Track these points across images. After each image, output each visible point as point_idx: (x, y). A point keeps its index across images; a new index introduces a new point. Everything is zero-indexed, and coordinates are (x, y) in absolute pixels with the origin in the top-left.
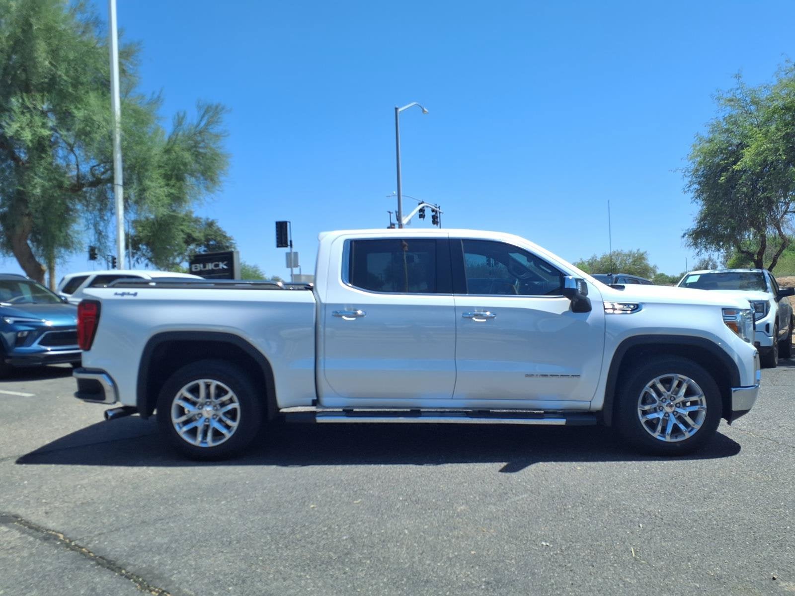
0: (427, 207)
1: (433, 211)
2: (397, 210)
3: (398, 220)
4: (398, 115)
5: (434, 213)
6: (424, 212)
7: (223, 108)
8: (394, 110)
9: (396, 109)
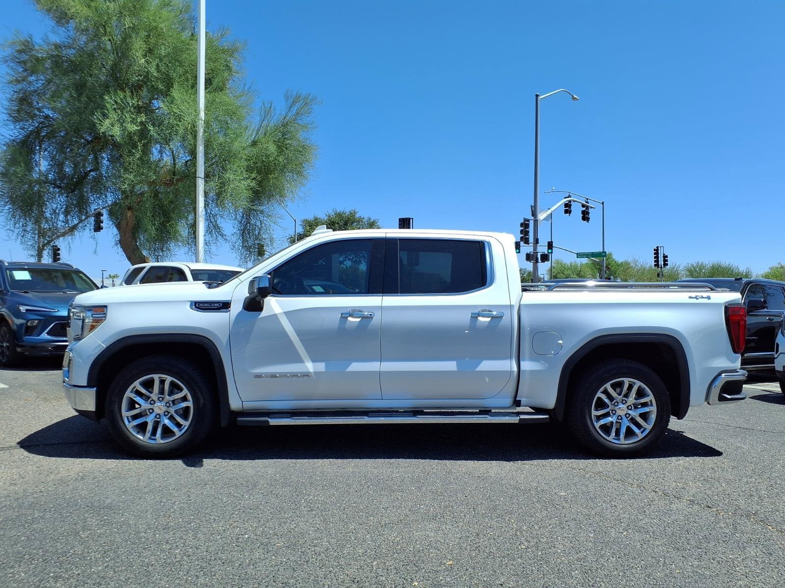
0: (574, 201)
1: (583, 206)
2: (533, 205)
3: (533, 215)
4: (539, 102)
5: (584, 209)
6: (570, 208)
7: (313, 100)
8: (535, 97)
9: (537, 96)
